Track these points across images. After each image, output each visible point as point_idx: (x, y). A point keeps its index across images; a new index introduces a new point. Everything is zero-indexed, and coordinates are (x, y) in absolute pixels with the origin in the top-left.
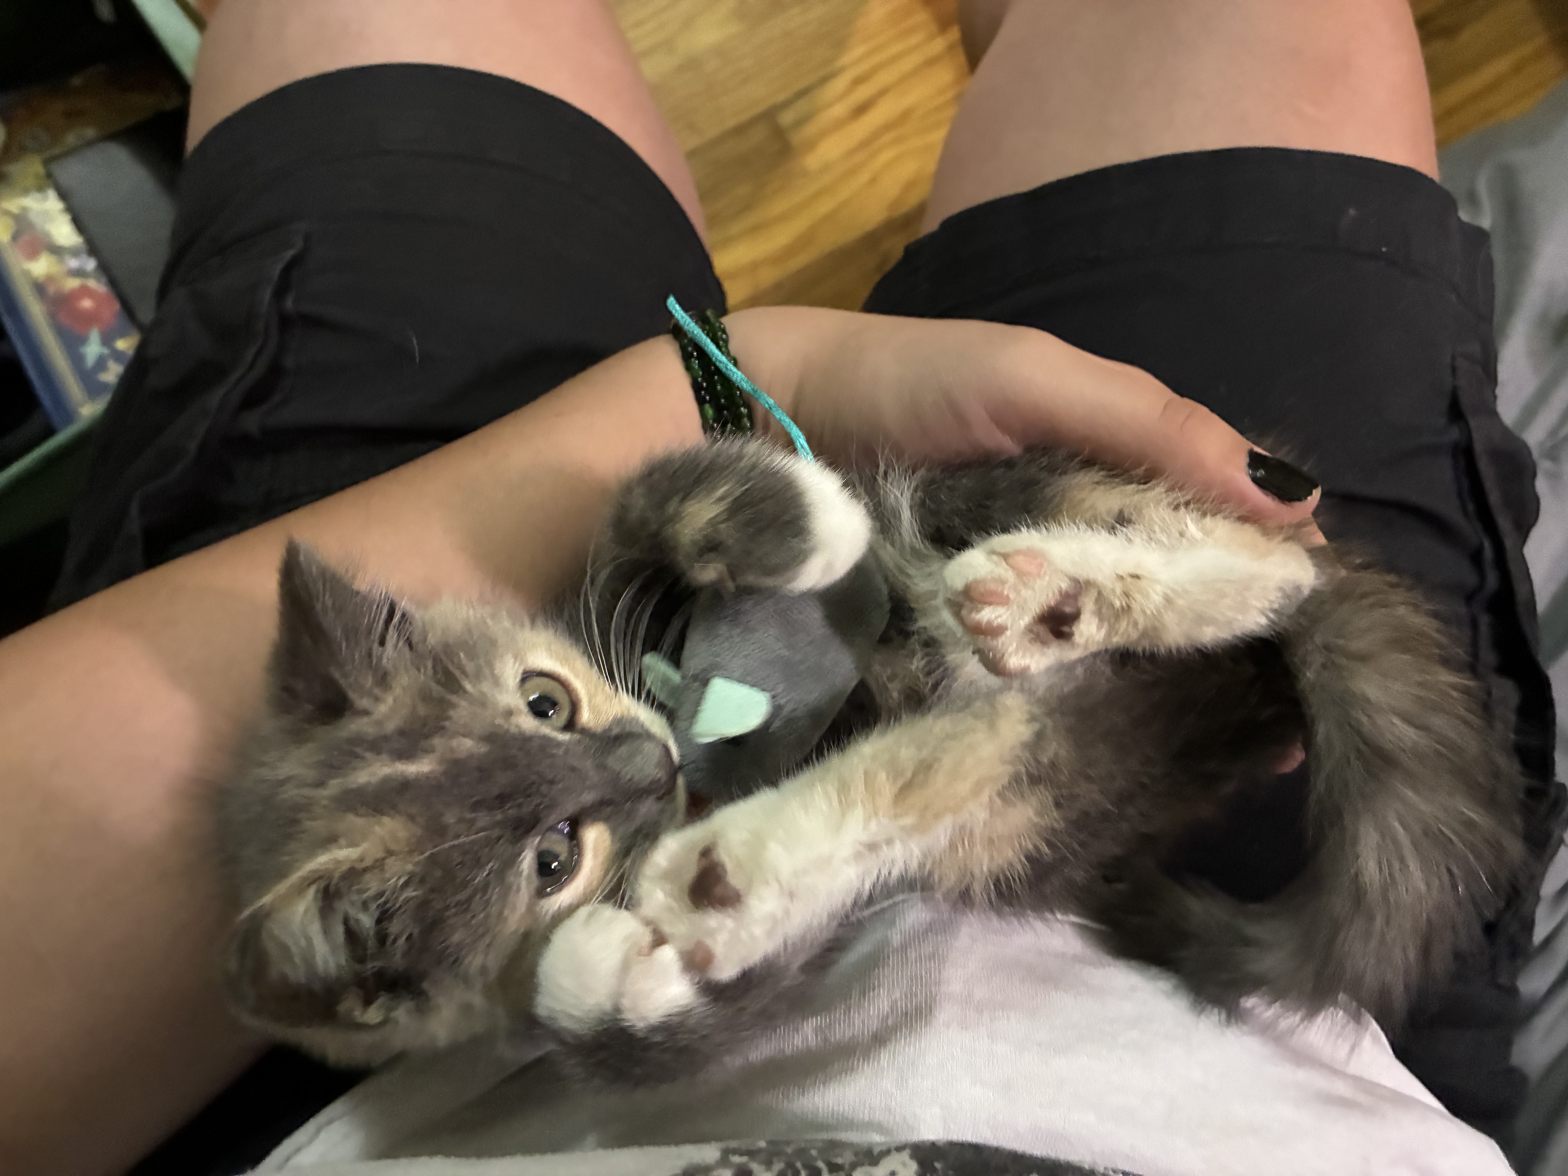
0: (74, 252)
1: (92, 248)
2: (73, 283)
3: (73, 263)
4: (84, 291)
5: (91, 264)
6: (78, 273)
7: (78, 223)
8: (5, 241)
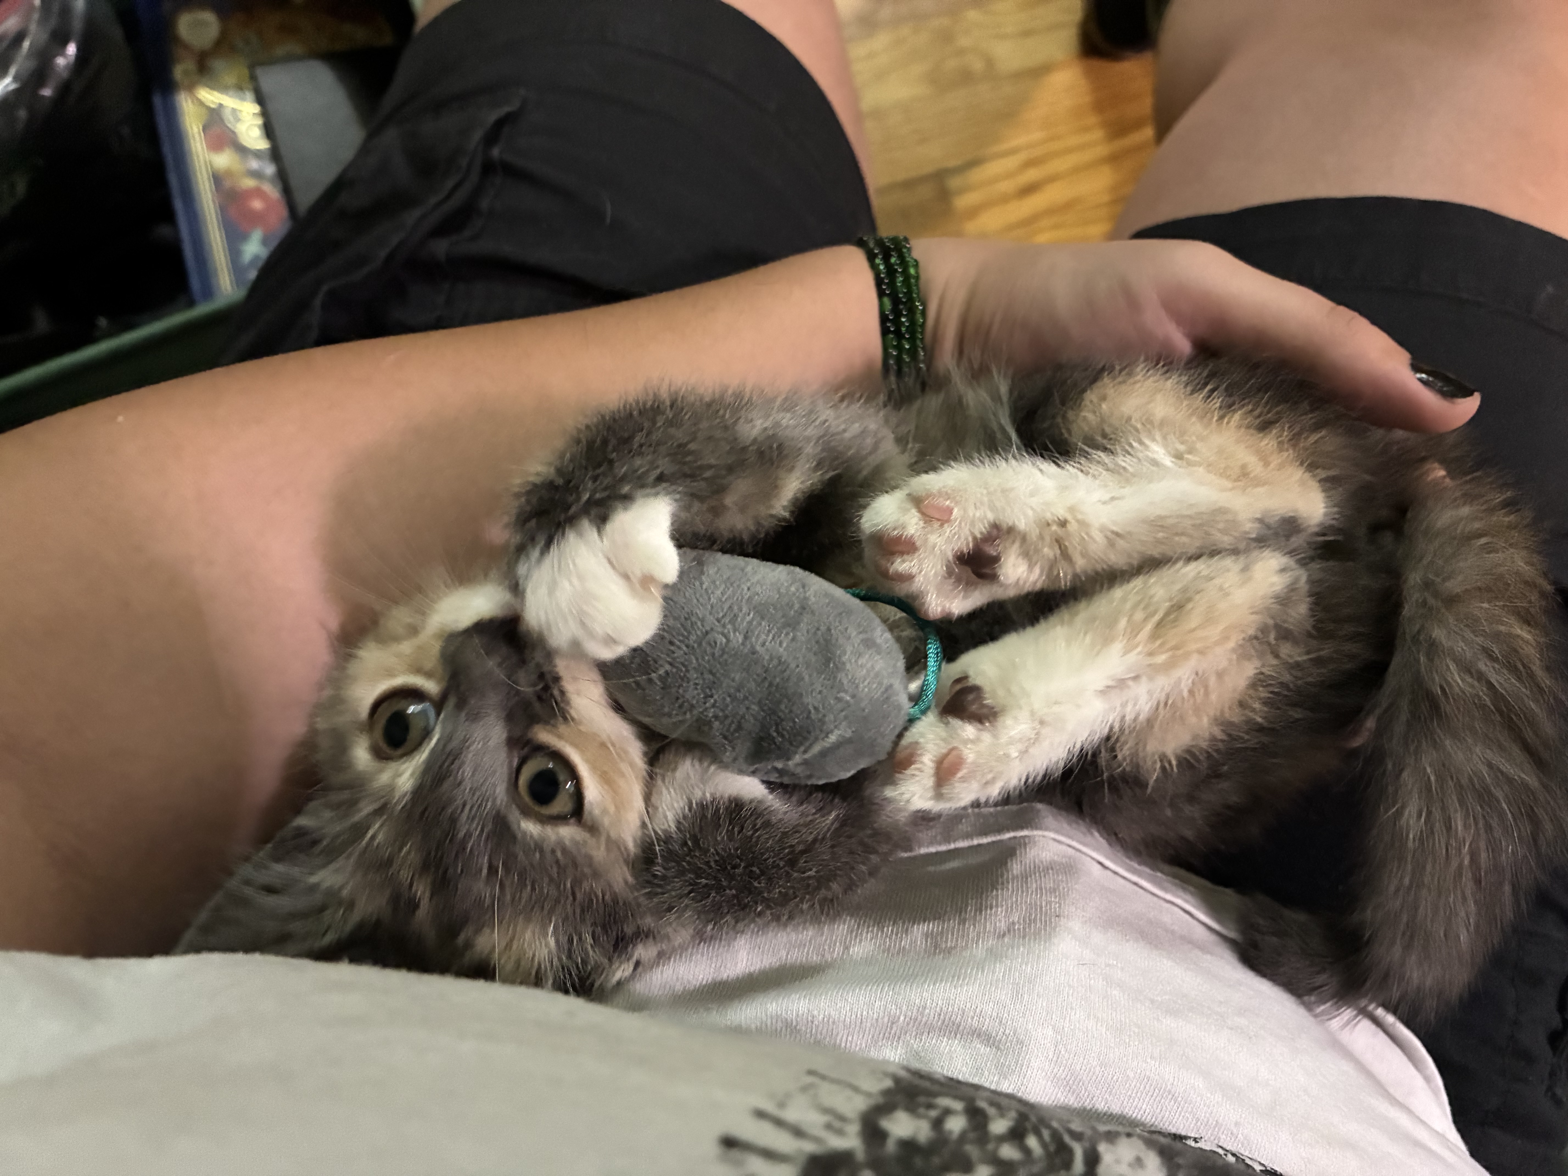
0: (257, 154)
2: (249, 183)
3: (254, 164)
4: (257, 192)
5: (270, 169)
6: (256, 175)
8: (195, 130)
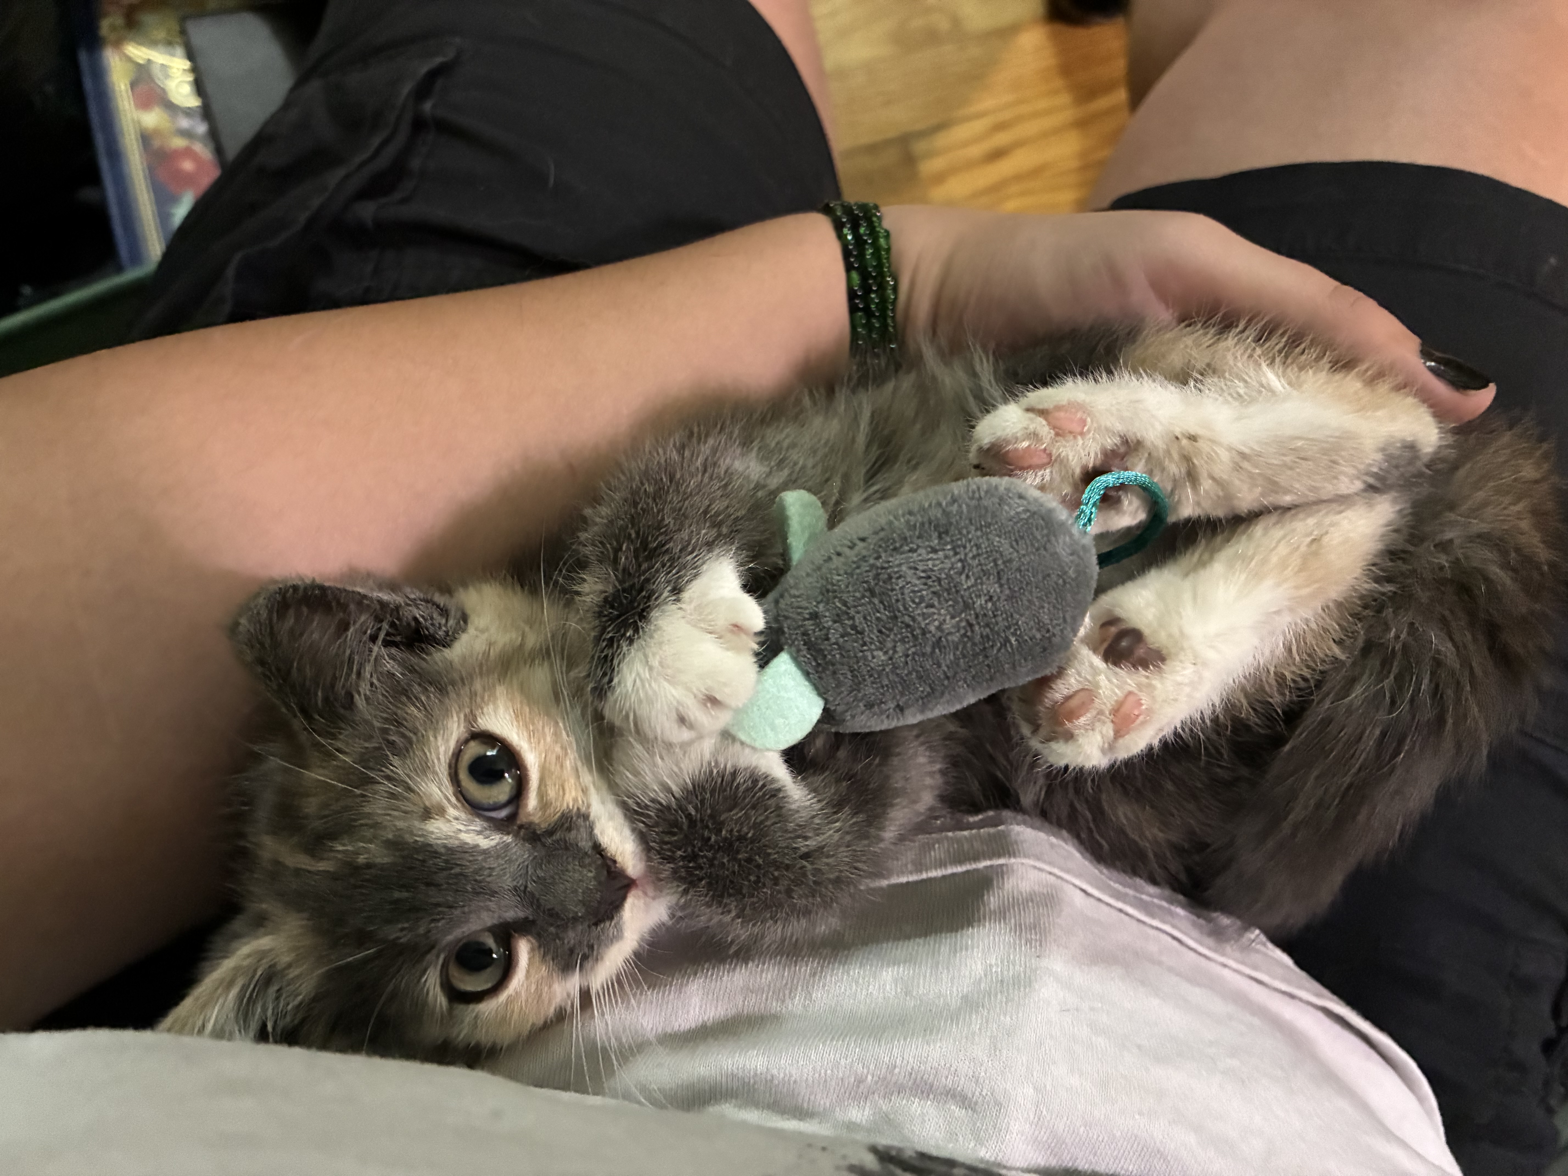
0: (188, 112)
1: (207, 112)
2: (179, 143)
3: (184, 123)
4: (187, 152)
5: (202, 128)
6: (186, 134)
7: (199, 87)
8: (123, 87)
